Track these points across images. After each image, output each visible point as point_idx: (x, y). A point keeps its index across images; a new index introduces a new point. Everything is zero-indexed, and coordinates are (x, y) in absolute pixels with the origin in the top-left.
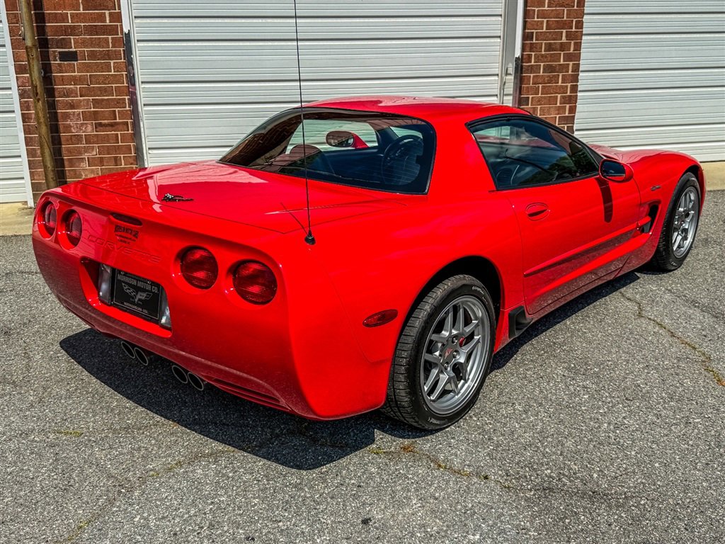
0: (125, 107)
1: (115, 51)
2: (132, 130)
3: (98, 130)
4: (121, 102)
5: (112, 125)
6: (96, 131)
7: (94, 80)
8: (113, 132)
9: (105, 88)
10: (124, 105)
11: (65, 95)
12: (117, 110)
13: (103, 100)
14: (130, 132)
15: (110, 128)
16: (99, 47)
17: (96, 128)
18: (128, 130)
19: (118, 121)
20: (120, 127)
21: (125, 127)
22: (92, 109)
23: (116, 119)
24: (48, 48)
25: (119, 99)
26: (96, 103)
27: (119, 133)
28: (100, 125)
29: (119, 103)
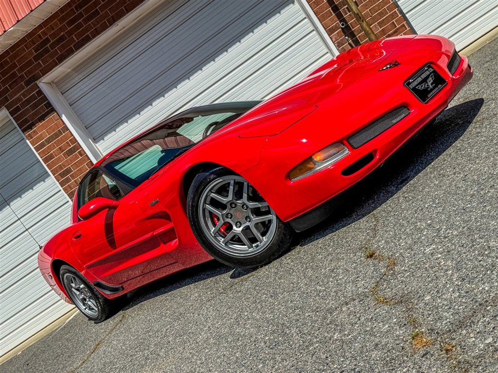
4: (394, 14)
7: (373, 12)
9: (381, 12)
10: (397, 15)
11: (361, 31)
12: (394, 21)
13: (383, 20)
14: (408, 29)
19: (398, 27)
20: (401, 30)
21: (404, 28)
22: (380, 29)
24: (339, 10)
25: (392, 13)
26: (380, 24)
29: (394, 15)
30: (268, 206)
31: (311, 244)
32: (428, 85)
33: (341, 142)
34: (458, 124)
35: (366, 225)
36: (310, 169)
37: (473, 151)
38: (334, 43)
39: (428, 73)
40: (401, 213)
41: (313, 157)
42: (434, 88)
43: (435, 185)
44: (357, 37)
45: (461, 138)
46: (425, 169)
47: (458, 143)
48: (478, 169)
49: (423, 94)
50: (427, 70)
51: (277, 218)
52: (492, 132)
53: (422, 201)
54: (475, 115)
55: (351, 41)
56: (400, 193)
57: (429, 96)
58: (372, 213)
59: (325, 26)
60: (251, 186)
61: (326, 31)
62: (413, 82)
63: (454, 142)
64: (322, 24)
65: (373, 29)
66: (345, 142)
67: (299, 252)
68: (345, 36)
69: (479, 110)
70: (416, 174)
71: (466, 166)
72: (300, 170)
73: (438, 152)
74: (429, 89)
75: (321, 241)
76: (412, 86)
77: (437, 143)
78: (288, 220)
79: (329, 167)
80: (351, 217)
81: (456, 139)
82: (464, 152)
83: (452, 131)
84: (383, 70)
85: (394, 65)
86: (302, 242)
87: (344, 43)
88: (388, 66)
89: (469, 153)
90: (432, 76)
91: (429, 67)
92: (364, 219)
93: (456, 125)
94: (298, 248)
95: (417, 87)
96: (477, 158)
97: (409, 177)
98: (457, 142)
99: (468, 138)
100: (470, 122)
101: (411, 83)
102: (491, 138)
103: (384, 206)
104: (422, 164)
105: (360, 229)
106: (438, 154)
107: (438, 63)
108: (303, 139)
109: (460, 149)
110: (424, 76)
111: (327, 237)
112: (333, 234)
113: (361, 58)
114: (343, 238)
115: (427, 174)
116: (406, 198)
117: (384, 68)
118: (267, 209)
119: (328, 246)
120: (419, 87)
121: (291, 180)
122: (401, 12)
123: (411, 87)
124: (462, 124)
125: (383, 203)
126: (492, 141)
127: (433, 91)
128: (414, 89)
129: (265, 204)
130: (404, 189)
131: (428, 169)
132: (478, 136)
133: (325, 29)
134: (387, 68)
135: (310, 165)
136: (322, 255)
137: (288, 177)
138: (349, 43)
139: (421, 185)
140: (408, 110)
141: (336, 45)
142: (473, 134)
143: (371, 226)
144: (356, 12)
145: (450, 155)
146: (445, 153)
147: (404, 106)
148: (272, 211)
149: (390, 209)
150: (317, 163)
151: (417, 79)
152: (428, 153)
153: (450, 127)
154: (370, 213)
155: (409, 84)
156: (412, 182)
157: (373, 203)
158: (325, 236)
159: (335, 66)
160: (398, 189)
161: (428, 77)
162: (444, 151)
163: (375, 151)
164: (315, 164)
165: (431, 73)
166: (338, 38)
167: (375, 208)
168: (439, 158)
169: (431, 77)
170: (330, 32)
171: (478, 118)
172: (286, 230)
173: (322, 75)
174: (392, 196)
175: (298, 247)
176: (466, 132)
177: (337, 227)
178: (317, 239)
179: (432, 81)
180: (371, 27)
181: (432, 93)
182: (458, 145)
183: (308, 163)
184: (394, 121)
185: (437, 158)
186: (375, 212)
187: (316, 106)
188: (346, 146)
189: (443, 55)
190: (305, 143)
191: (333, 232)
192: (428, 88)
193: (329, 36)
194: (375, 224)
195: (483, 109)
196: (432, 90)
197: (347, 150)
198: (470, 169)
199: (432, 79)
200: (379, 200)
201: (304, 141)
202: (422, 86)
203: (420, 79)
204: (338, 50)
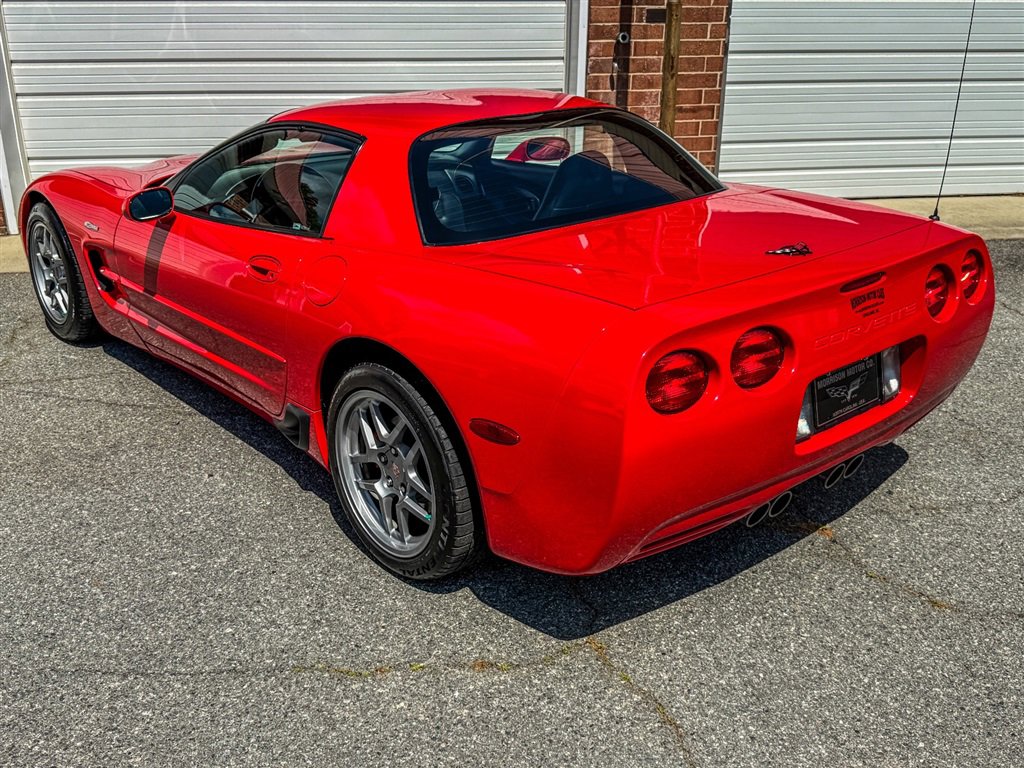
0: (715, 86)
1: (717, 9)
2: (718, 117)
3: (675, 116)
4: (711, 78)
5: (693, 110)
7: (683, 48)
8: (694, 120)
9: (695, 60)
10: (714, 83)
11: (644, 69)
12: (704, 89)
13: (689, 76)
14: (715, 120)
15: (691, 114)
16: (698, 4)
18: (712, 118)
19: (702, 104)
20: (703, 113)
21: (710, 113)
23: (700, 103)
24: (632, 4)
25: (710, 75)
26: (680, 80)
27: (701, 121)
28: (680, 110)
29: (710, 80)
38: (588, 56)
44: (631, 74)
55: (617, 74)
59: (593, 14)
61: (589, 26)
64: (589, 8)
68: (614, 60)
87: (604, 69)
133: (590, 21)
138: (612, 76)
141: (590, 63)
144: (672, 52)
166: (601, 53)
170: (594, 33)
193: (588, 39)
204: (587, 74)
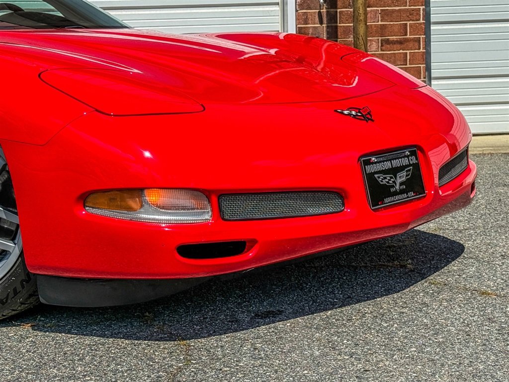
0: (419, 20)
2: (425, 48)
3: (383, 48)
4: (415, 13)
5: (400, 42)
6: (382, 50)
8: (401, 51)
10: (418, 17)
12: (408, 23)
13: (393, 11)
14: (421, 50)
15: (399, 46)
17: (382, 46)
18: (419, 49)
19: (408, 36)
20: (411, 45)
21: (416, 44)
22: (380, 23)
23: (406, 35)
25: (413, 10)
26: (385, 15)
27: (408, 52)
28: (388, 42)
29: (413, 14)
30: (18, 226)
31: (52, 335)
32: (394, 182)
33: (208, 194)
34: (404, 266)
35: (164, 358)
36: (130, 209)
37: (400, 333)
39: (405, 161)
40: (232, 374)
41: (146, 192)
42: (402, 192)
43: (312, 355)
44: (339, 10)
45: (395, 296)
46: (313, 313)
47: (385, 302)
48: (391, 371)
49: (379, 193)
50: (408, 157)
51: (21, 255)
52: (445, 319)
53: (276, 371)
54: (437, 269)
55: (325, 10)
56: (251, 333)
57: (386, 200)
58: (188, 341)
60: (8, 172)
62: (376, 163)
63: (382, 296)
65: (369, 15)
66: (214, 198)
67: (22, 339)
69: (448, 263)
70: (296, 314)
71: (375, 352)
72: (111, 199)
73: (349, 297)
74: (392, 190)
75: (73, 339)
76: (370, 169)
77: (355, 279)
78: (38, 272)
79: (164, 225)
80: (150, 326)
81: (388, 292)
82: (385, 325)
83: (390, 272)
84: (342, 113)
85: (362, 116)
86: (40, 320)
87: (312, 6)
88: (354, 113)
89: (392, 332)
90: (409, 170)
91: (413, 153)
92: (170, 344)
93: (402, 266)
94: (25, 329)
95: (376, 176)
96: (399, 350)
97: (281, 312)
98: (385, 299)
99: (405, 303)
100: (423, 276)
101: (373, 163)
102: (437, 327)
103: (213, 341)
104: (314, 301)
105: (151, 359)
106: (347, 301)
107: (429, 153)
108: (146, 150)
109: (383, 315)
110: (396, 163)
111: (88, 340)
112: (102, 340)
113: (319, 64)
114: (114, 359)
115: (311, 328)
116: (255, 349)
117: (346, 112)
118: (13, 229)
119: (79, 360)
120: (379, 177)
121: (85, 206)
122: (427, 15)
123: (368, 171)
124: (411, 271)
125: (215, 333)
126: (437, 334)
127: (397, 197)
128: (371, 176)
129: (15, 219)
130: (263, 329)
131: (317, 318)
132: (421, 311)
134: (349, 115)
135: (132, 203)
136: (59, 369)
137: (83, 199)
138: (320, 12)
139: (292, 341)
140: (343, 204)
142: (417, 302)
143: (172, 366)
145: (364, 316)
146: (357, 306)
147: (340, 194)
148: (19, 238)
149: (220, 353)
150: (146, 206)
151: (383, 162)
152: (334, 287)
153: (391, 264)
154: (183, 339)
155: (368, 163)
156: (280, 325)
157: (200, 322)
158: (87, 335)
159: (273, 52)
160: (252, 324)
161: (402, 168)
162: (359, 301)
163: (254, 242)
164: (142, 206)
165: (410, 165)
167: (197, 336)
168: (344, 309)
169: (407, 171)
171: (437, 277)
172: (23, 287)
173: (243, 53)
174: (236, 331)
175: (28, 327)
176: (408, 290)
177: (116, 331)
178: (69, 332)
179: (404, 179)
180: (368, 9)
181: (392, 199)
182: (385, 306)
183: (132, 198)
184: (311, 211)
185: (341, 307)
186: (192, 342)
187: (202, 105)
188: (212, 206)
189: (445, 143)
190: (148, 159)
191: (103, 336)
192: (393, 186)
194: (180, 368)
195: (454, 266)
196: (396, 193)
197: (210, 214)
198: (378, 362)
199: (407, 176)
200: (211, 324)
201: (147, 154)
202: (385, 178)
203: (387, 165)
204: (297, 11)
